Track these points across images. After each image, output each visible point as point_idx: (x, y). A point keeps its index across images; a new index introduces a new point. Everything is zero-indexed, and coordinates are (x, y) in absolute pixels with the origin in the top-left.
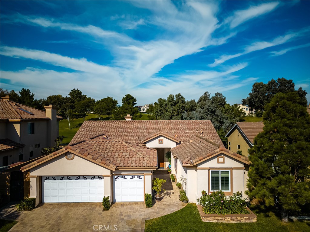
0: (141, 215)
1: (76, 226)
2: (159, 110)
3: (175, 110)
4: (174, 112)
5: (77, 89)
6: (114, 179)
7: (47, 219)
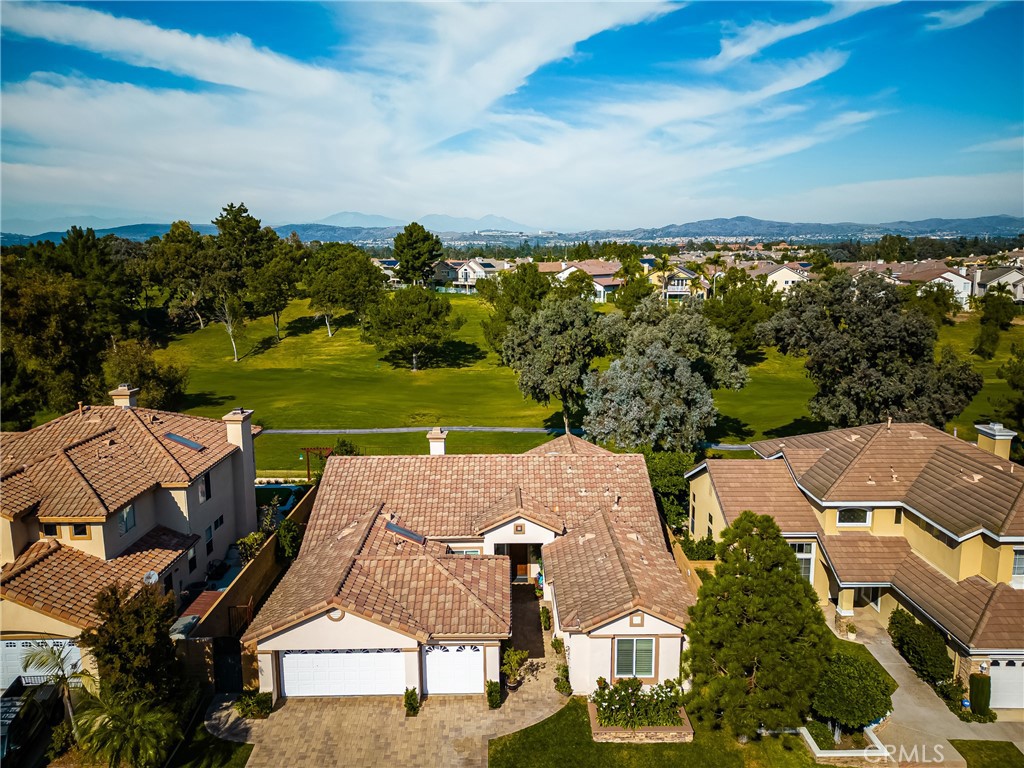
0: (479, 728)
1: (363, 753)
2: (516, 341)
3: (563, 347)
4: (561, 352)
5: (242, 205)
6: (424, 652)
7: (306, 738)
